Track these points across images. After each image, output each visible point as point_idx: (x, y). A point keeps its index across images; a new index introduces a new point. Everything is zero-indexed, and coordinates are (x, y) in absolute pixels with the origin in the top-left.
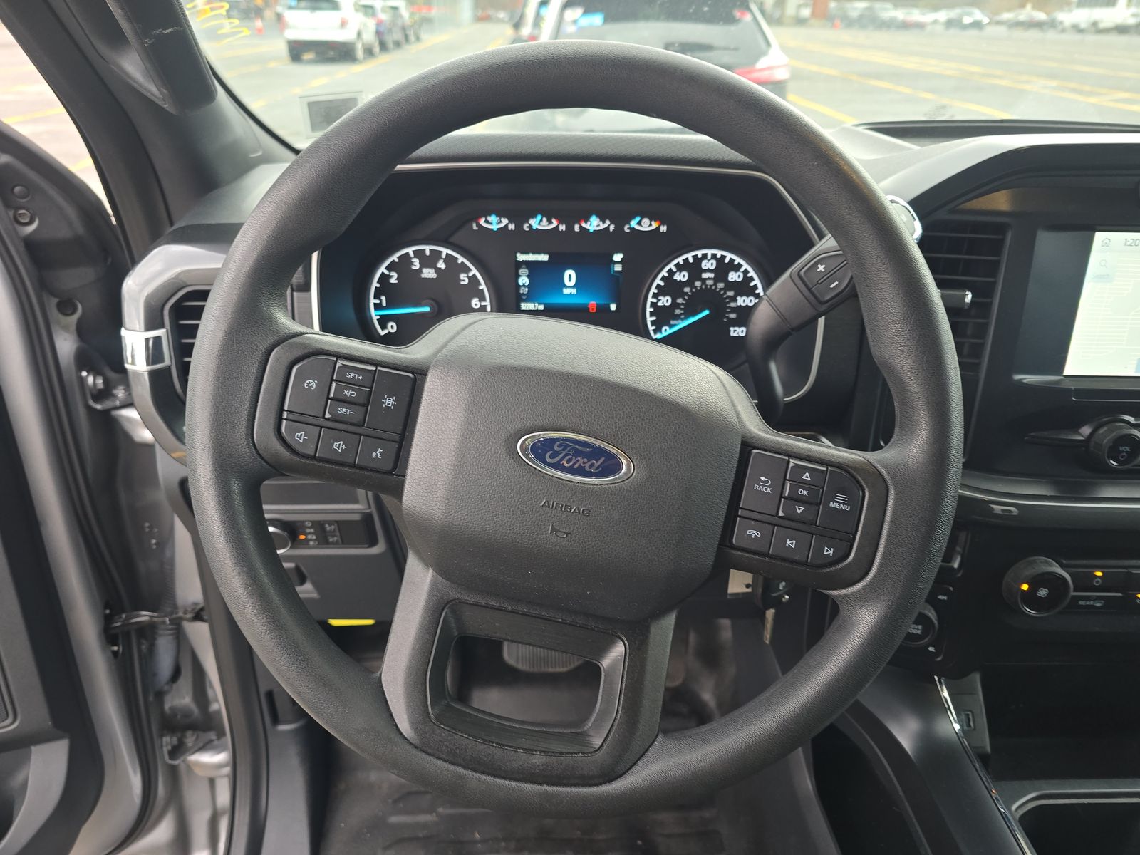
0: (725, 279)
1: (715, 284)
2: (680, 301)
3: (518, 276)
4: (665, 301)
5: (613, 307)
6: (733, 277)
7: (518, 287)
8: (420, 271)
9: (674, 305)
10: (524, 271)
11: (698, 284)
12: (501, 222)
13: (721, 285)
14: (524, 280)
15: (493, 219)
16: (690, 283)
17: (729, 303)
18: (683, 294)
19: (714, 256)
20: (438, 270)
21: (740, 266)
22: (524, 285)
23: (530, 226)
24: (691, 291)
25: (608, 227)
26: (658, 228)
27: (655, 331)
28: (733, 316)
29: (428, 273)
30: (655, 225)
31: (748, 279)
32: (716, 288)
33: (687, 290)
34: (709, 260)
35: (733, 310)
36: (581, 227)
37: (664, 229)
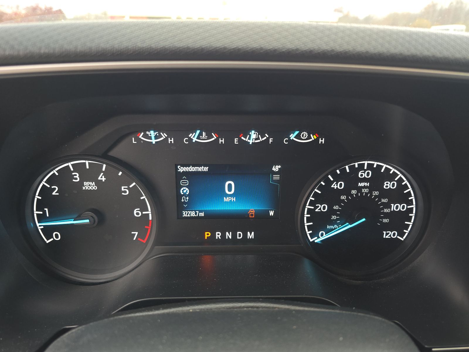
0: (380, 187)
1: (370, 192)
2: (336, 207)
3: (179, 187)
4: (322, 208)
5: (272, 213)
6: (388, 185)
7: (179, 196)
8: (81, 184)
9: (331, 211)
10: (185, 182)
11: (354, 192)
12: (160, 136)
13: (376, 193)
14: (185, 190)
15: (152, 134)
16: (346, 191)
17: (383, 209)
18: (339, 202)
19: (370, 166)
20: (98, 183)
21: (395, 175)
22: (185, 195)
23: (190, 140)
24: (347, 199)
25: (268, 139)
26: (317, 140)
27: (312, 236)
28: (386, 221)
29: (89, 186)
30: (313, 137)
31: (401, 187)
32: (371, 195)
33: (343, 197)
34: (365, 170)
35: (387, 215)
36: (240, 140)
37: (322, 141)
